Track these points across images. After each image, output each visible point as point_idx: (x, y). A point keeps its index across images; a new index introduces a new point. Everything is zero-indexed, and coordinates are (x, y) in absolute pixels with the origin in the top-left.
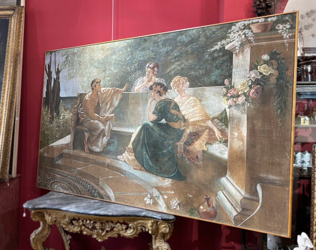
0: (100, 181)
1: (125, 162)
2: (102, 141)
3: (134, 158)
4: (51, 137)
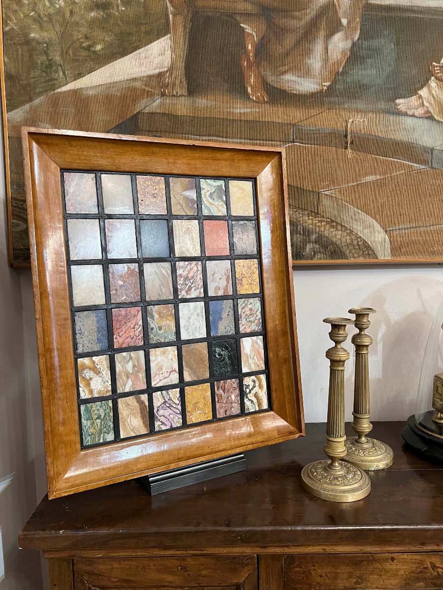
2: (326, 49)
4: (66, 52)
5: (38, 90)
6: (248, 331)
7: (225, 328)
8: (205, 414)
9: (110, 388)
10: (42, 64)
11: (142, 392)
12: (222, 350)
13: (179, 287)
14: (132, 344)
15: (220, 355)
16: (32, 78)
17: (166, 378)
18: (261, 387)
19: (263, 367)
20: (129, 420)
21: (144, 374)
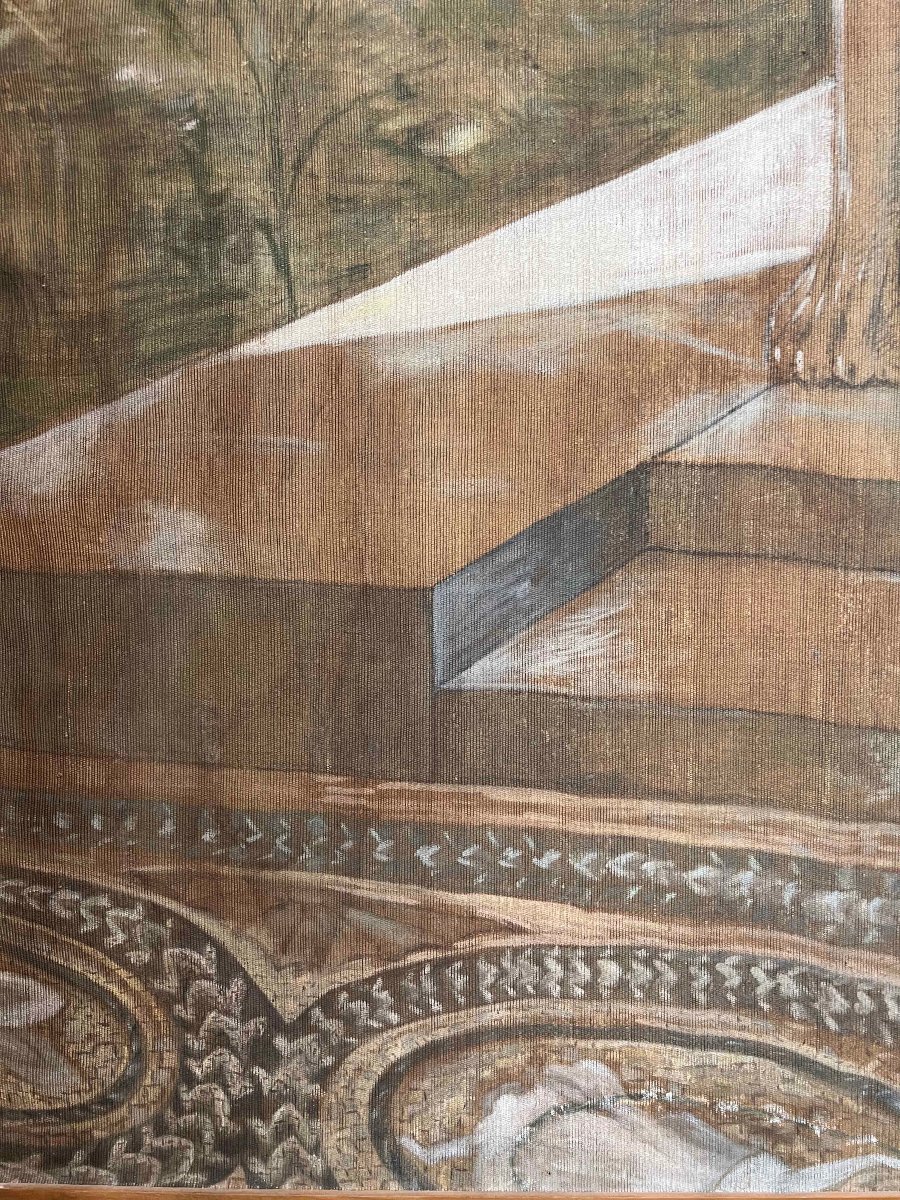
4: (298, 166)
5: (144, 347)
10: (170, 215)
16: (120, 286)
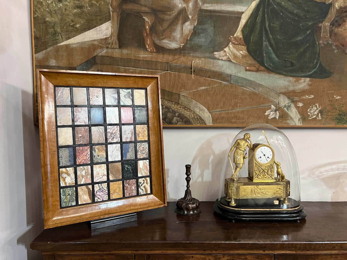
0: (181, 97)
1: (230, 61)
2: (182, 29)
3: (246, 53)
6: (142, 157)
7: (130, 156)
8: (119, 195)
9: (74, 182)
11: (89, 184)
12: (129, 166)
13: (108, 137)
14: (85, 163)
15: (127, 168)
17: (101, 178)
18: (147, 183)
19: (148, 174)
20: (83, 196)
21: (90, 176)
